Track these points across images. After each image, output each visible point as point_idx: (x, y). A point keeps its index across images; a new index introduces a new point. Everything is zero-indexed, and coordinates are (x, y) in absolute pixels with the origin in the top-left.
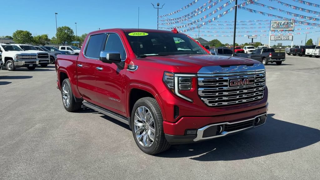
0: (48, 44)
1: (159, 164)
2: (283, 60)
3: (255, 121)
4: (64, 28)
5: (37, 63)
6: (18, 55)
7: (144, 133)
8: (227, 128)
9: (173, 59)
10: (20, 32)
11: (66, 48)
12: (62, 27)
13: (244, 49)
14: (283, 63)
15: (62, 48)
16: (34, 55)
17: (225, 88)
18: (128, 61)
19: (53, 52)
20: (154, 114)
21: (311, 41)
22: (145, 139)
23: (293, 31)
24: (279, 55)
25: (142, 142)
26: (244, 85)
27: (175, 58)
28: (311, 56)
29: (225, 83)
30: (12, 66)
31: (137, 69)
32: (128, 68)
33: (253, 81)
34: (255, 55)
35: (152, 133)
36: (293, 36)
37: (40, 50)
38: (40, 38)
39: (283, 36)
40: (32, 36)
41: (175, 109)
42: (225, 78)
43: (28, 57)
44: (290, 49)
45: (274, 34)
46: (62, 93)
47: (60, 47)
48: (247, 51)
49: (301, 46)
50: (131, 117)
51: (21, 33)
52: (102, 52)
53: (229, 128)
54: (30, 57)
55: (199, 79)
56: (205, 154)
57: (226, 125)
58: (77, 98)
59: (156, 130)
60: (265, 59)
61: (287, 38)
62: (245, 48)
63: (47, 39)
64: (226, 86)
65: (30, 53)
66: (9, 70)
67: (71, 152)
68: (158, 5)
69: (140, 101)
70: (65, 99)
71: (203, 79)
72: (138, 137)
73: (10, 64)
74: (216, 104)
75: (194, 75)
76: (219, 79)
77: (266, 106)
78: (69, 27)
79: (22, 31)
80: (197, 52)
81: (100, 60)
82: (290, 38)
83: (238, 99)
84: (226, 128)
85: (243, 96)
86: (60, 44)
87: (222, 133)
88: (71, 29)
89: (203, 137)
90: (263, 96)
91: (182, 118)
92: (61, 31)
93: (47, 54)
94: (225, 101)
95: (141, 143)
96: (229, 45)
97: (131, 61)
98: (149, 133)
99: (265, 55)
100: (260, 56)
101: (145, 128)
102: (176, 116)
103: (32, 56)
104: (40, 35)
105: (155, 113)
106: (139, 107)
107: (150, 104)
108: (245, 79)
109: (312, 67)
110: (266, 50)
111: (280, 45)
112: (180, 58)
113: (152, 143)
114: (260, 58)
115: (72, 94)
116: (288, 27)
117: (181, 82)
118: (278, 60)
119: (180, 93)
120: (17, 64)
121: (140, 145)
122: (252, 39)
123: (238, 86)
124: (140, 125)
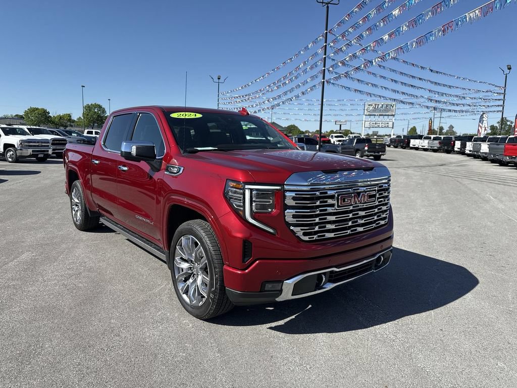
0: (72, 126)
1: (215, 340)
2: (382, 153)
3: (376, 261)
4: (93, 105)
5: (50, 152)
6: (22, 140)
7: (191, 280)
8: (333, 278)
9: (241, 156)
10: (33, 110)
11: (94, 133)
12: (91, 104)
13: (330, 138)
14: (382, 157)
15: (88, 133)
16: (46, 141)
17: (330, 210)
18: (168, 158)
19: (74, 138)
20: (209, 252)
21: (414, 129)
22: (191, 291)
23: (393, 115)
24: (377, 147)
25: (187, 295)
26: (361, 203)
27: (243, 155)
28: (417, 149)
29: (330, 201)
30: (14, 156)
31: (181, 172)
32: (167, 170)
33: (374, 196)
34: (345, 146)
35: (204, 283)
36: (393, 123)
37: (55, 135)
38: (61, 118)
39: (381, 123)
40: (50, 115)
41: (244, 246)
42: (330, 193)
43: (37, 144)
44: (390, 140)
45: (370, 119)
46: (71, 202)
47: (86, 131)
48: (334, 140)
49: (404, 136)
50: (169, 250)
51: (36, 112)
52: (125, 143)
53: (335, 276)
54: (40, 144)
55: (287, 194)
56: (293, 317)
57: (332, 272)
58: (92, 210)
59: (212, 279)
60: (359, 152)
61: (386, 125)
62: (332, 137)
63: (70, 120)
64: (332, 205)
65: (40, 139)
66: (10, 162)
67: (66, 310)
68: (219, 79)
69: (184, 226)
70: (74, 210)
71: (293, 194)
72: (181, 286)
73: (11, 153)
74: (315, 237)
75: (278, 188)
76: (321, 193)
77: (390, 237)
78: (101, 105)
79: (37, 109)
80: (279, 145)
81: (122, 155)
82: (390, 125)
83: (350, 227)
84: (330, 277)
85: (359, 221)
86: (88, 126)
87: (324, 287)
88: (103, 107)
89: (292, 295)
90: (387, 220)
91: (257, 262)
92: (90, 110)
93: (65, 140)
94: (329, 231)
95: (184, 296)
96: (309, 132)
97: (172, 158)
98: (199, 281)
99: (360, 146)
100: (352, 149)
101: (193, 273)
102: (246, 259)
103: (42, 142)
104: (61, 115)
105: (209, 249)
106: (183, 236)
107: (202, 234)
108: (361, 194)
109: (421, 164)
110: (360, 141)
111: (375, 134)
112: (251, 155)
113: (204, 300)
114: (353, 150)
115: (85, 204)
116: (388, 111)
117: (256, 198)
118: (377, 154)
119: (253, 217)
120: (21, 153)
121: (184, 300)
122: (341, 125)
123: (351, 205)
124: (185, 265)
